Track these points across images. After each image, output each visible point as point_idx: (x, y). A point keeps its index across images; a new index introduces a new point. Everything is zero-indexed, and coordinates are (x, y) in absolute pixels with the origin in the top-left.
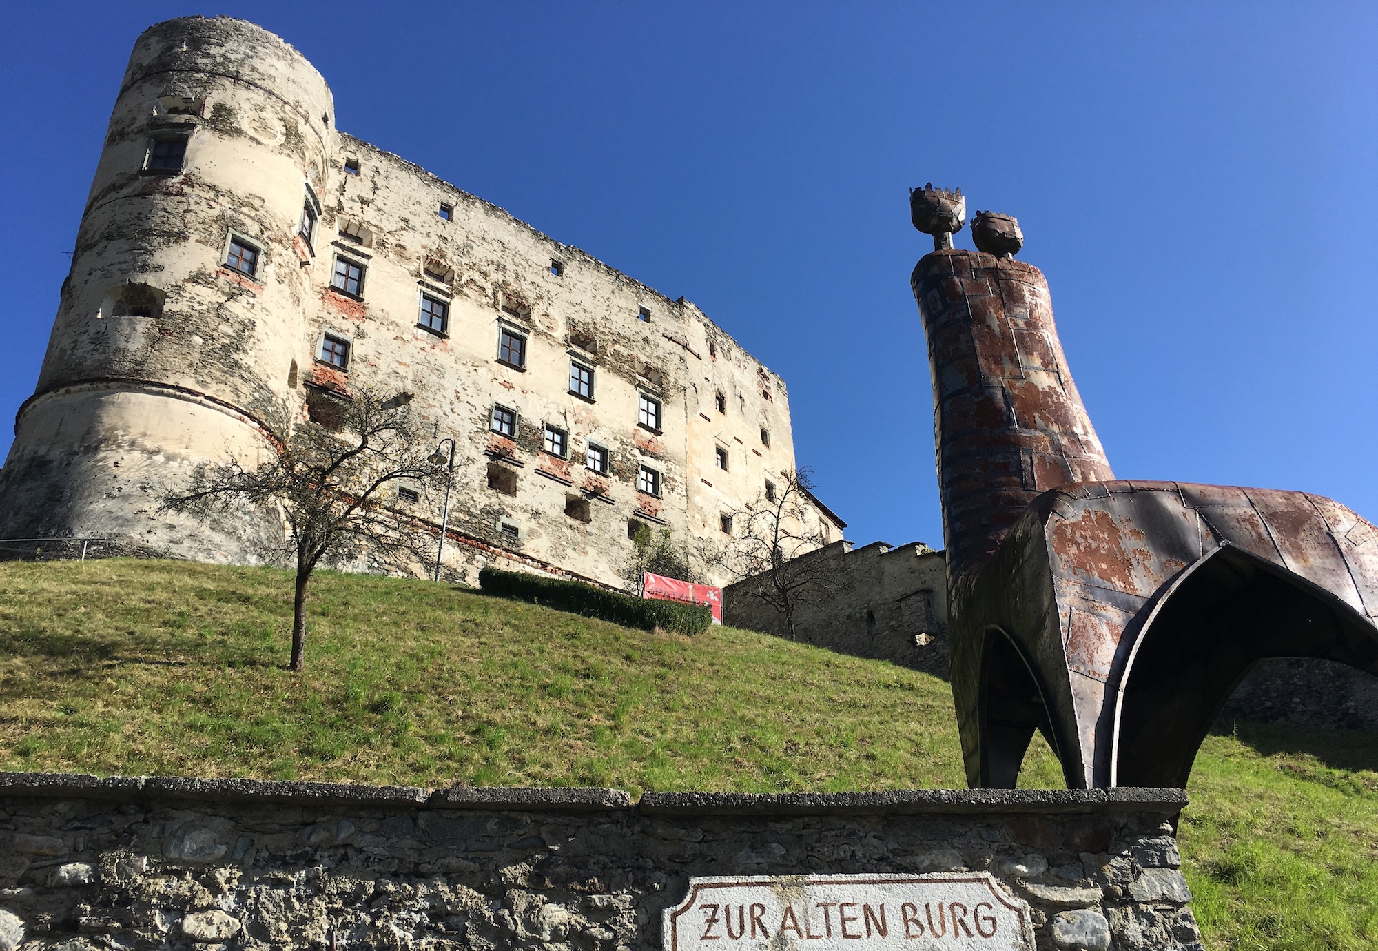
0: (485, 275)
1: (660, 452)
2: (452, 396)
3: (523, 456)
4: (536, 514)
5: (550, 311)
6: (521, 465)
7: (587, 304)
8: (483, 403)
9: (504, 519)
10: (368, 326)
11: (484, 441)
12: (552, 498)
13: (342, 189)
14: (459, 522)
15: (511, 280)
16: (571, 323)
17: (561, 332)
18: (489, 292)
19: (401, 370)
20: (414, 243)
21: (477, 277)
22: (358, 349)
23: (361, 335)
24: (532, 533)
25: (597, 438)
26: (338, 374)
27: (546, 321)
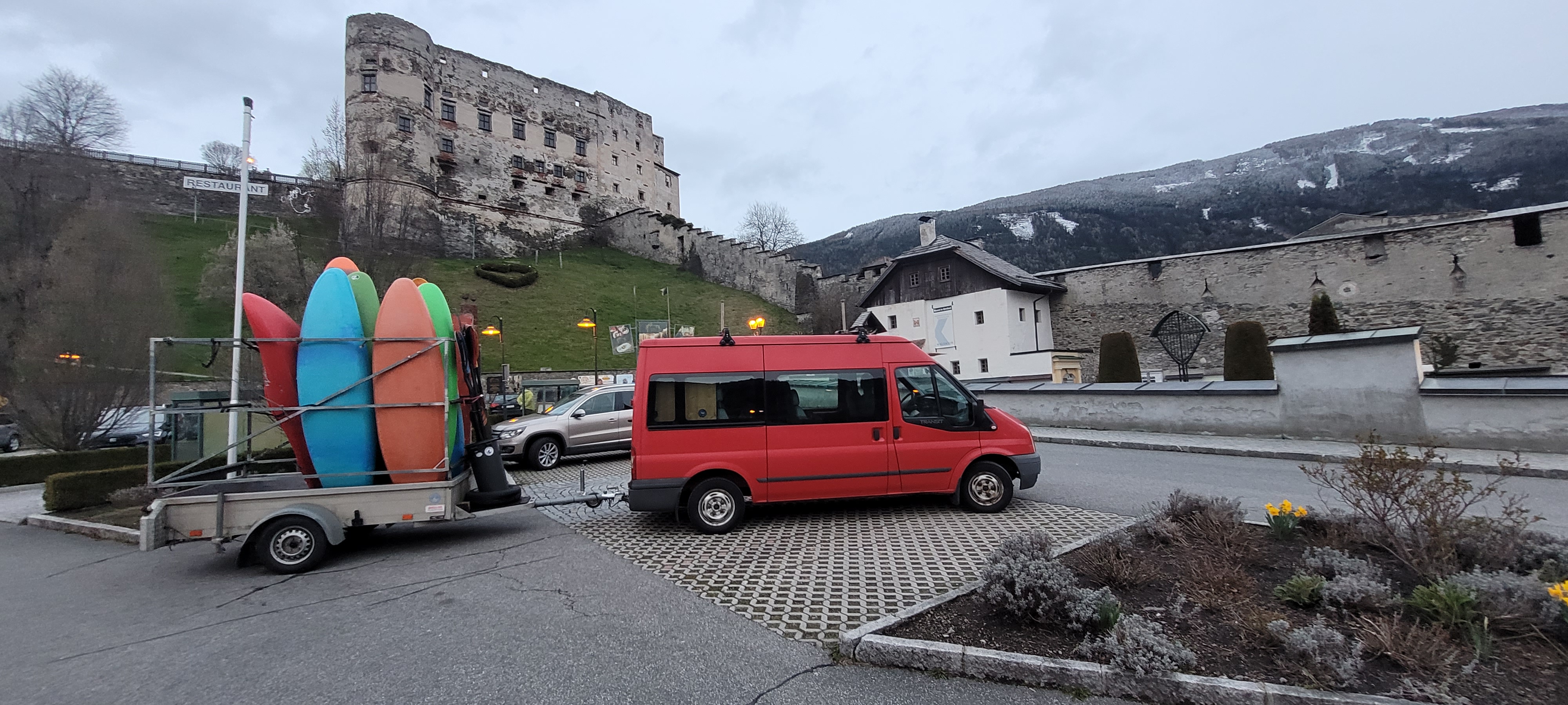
0: (505, 99)
1: (586, 164)
2: (495, 155)
3: (527, 175)
4: (533, 197)
5: (535, 111)
6: (526, 178)
7: (552, 103)
8: (508, 156)
9: (520, 201)
10: (459, 132)
11: (510, 172)
12: (540, 189)
13: (440, 73)
14: (503, 204)
15: (516, 100)
16: (544, 114)
17: (540, 119)
18: (507, 107)
19: (474, 148)
20: (473, 91)
21: (502, 101)
22: (456, 143)
23: (456, 136)
24: (532, 204)
25: (557, 162)
26: (450, 155)
27: (533, 115)
